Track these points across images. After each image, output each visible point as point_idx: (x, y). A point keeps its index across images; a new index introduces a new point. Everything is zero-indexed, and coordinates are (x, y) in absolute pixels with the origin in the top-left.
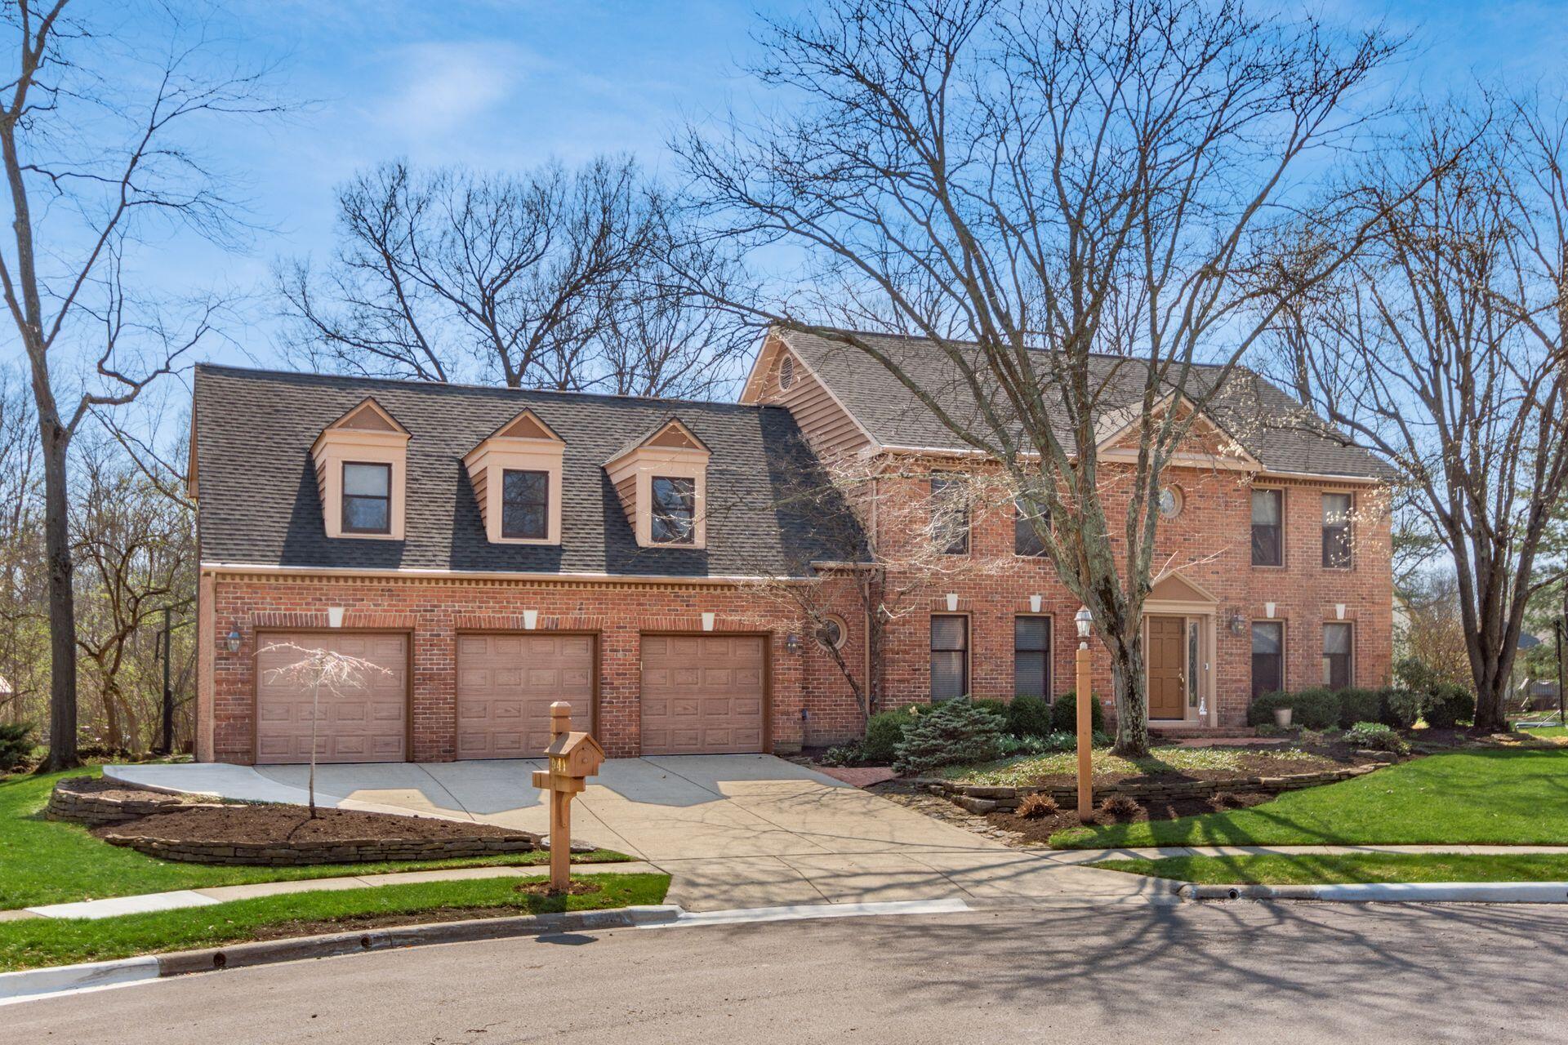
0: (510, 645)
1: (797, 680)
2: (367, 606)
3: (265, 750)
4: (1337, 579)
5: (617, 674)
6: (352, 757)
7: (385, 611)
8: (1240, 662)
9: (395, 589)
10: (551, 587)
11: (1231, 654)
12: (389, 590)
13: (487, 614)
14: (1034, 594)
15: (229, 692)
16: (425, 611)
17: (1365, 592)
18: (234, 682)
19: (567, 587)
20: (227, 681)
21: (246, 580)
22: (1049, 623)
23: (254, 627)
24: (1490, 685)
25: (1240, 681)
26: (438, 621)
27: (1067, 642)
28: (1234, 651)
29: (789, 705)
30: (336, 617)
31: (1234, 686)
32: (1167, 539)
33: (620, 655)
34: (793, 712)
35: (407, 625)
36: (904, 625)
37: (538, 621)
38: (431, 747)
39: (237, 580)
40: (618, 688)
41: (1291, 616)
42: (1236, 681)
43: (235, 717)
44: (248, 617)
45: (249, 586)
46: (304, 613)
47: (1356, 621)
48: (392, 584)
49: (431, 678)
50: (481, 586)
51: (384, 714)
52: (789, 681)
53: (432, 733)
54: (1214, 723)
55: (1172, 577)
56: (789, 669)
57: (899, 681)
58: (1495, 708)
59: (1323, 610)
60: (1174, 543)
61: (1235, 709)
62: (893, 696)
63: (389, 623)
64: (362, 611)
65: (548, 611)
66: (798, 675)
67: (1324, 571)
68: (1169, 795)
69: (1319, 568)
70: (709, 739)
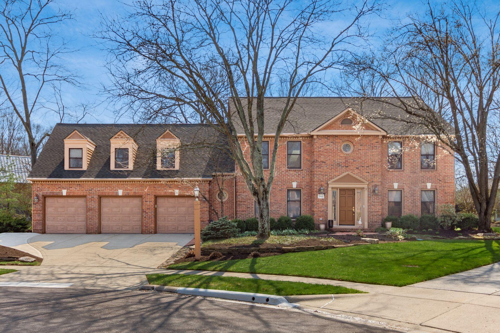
0: (116, 200)
1: (207, 210)
2: (73, 189)
3: (48, 229)
4: (429, 174)
5: (147, 209)
6: (71, 232)
7: (78, 190)
8: (378, 205)
9: (80, 184)
10: (127, 183)
11: (374, 202)
12: (79, 185)
13: (107, 191)
14: (294, 182)
15: (36, 213)
16: (90, 190)
17: (441, 178)
18: (38, 211)
19: (131, 183)
20: (36, 210)
21: (40, 183)
22: (301, 192)
23: (43, 195)
24: (483, 214)
25: (378, 212)
26: (93, 193)
27: (307, 198)
28: (376, 201)
29: (204, 219)
30: (64, 192)
31: (375, 214)
32: (346, 161)
33: (148, 203)
34: (206, 221)
35: (84, 194)
36: (244, 193)
37: (123, 193)
38: (92, 230)
39: (38, 183)
40: (147, 213)
41: (405, 187)
42: (376, 212)
43: (38, 220)
44: (41, 193)
45: (41, 184)
46: (56, 191)
47: (437, 189)
48: (80, 183)
49: (91, 210)
50: (105, 183)
51: (80, 220)
52: (204, 211)
53: (92, 225)
54: (366, 227)
55: (348, 174)
56: (204, 207)
57: (242, 211)
58: (486, 223)
59: (421, 185)
60: (349, 162)
61: (376, 222)
62: (240, 216)
63: (79, 194)
64: (72, 190)
65: (126, 190)
66: (208, 209)
67: (421, 171)
68: (239, 252)
69: (419, 169)
70: (179, 229)
